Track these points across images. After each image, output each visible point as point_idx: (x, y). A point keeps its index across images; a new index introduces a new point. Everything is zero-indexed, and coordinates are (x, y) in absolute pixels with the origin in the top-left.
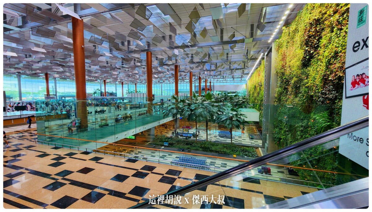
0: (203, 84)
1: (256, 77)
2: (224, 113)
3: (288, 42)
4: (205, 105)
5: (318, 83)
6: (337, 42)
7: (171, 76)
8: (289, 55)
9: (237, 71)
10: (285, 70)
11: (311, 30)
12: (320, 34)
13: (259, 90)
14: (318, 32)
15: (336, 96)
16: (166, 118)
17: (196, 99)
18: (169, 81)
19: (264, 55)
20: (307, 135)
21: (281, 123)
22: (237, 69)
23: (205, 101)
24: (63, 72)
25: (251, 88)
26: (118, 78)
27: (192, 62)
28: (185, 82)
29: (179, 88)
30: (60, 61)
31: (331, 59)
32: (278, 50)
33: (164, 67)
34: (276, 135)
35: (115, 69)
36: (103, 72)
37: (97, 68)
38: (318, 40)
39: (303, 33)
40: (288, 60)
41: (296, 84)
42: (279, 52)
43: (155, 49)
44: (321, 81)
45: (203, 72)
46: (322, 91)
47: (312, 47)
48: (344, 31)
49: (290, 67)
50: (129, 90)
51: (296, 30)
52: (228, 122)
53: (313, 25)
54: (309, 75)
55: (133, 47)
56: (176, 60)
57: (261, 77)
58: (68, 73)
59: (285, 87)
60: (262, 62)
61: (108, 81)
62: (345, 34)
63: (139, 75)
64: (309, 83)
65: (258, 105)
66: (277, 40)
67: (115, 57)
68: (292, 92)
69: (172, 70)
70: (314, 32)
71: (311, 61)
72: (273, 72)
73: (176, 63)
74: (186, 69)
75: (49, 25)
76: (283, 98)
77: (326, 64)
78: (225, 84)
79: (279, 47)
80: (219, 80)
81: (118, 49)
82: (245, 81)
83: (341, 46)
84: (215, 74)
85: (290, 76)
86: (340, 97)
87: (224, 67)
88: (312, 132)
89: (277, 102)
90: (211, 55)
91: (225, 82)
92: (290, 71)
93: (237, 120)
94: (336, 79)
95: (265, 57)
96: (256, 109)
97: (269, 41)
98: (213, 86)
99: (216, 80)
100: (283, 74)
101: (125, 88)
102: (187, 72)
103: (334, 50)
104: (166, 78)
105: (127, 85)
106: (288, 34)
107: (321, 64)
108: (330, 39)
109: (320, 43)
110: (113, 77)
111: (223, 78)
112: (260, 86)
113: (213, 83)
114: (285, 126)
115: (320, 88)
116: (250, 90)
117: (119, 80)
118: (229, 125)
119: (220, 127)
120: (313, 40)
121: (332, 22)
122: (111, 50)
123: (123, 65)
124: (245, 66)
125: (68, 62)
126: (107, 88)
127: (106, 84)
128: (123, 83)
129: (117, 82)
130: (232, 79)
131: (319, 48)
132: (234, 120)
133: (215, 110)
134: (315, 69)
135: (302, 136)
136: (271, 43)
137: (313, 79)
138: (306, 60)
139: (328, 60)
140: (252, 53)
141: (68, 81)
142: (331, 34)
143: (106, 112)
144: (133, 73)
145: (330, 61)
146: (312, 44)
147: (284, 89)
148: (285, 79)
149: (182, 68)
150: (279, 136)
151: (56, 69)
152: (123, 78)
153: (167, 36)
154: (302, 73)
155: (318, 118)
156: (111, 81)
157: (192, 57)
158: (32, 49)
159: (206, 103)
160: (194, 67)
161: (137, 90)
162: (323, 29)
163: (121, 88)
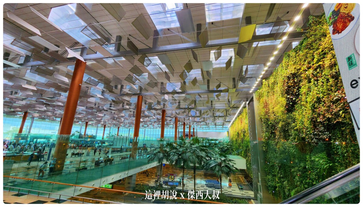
0: (187, 130)
1: (238, 124)
2: (213, 159)
3: (268, 92)
4: (193, 149)
5: (307, 126)
6: (317, 90)
7: (156, 120)
8: (271, 103)
9: (220, 118)
10: (269, 116)
11: (289, 82)
12: (299, 85)
13: (243, 136)
14: (296, 83)
15: (330, 137)
16: (151, 163)
17: (184, 143)
18: (153, 126)
19: (245, 104)
20: (308, 180)
21: (274, 169)
22: (219, 117)
23: (193, 145)
24: (45, 111)
25: (233, 135)
26: (102, 121)
27: (179, 107)
28: (169, 128)
29: (165, 133)
30: (48, 99)
31: (315, 104)
32: (259, 99)
33: (151, 111)
34: (270, 183)
35: (102, 111)
36: (88, 114)
37: (83, 109)
38: (298, 89)
39: (282, 84)
40: (270, 107)
41: (283, 128)
42: (260, 101)
43: (147, 94)
44: (310, 123)
45: (188, 118)
46: (313, 132)
47: (293, 95)
48: (321, 81)
49: (274, 113)
50: (110, 134)
51: (275, 83)
52: (217, 169)
53: (291, 78)
54: (296, 119)
55: (126, 90)
56: (164, 105)
57: (243, 124)
58: (50, 113)
59: (272, 132)
60: (244, 110)
61: (90, 123)
62: (322, 84)
63: (124, 118)
64: (298, 127)
65: (243, 152)
66: (258, 91)
67: (105, 100)
68: (280, 136)
69: (159, 114)
70: (292, 83)
71: (295, 106)
72: (257, 118)
73: (164, 107)
74: (172, 114)
75: (51, 65)
76: (272, 142)
77: (312, 108)
78: (208, 131)
79: (260, 96)
80: (202, 126)
81: (111, 91)
82: (227, 129)
83: (322, 93)
84: (199, 121)
85: (276, 121)
86: (334, 137)
87: (208, 114)
88: (313, 176)
89: (265, 147)
90: (197, 102)
91: (207, 128)
92: (275, 117)
93: (226, 166)
94: (325, 121)
95: (247, 105)
96: (241, 156)
97: (251, 92)
98: (197, 132)
99: (199, 126)
100: (268, 120)
101: (107, 131)
102: (172, 118)
103: (316, 96)
104: (151, 122)
105: (109, 129)
106: (267, 86)
107: (305, 108)
108: (309, 88)
109: (300, 92)
110: (97, 119)
111: (206, 125)
112: (243, 132)
113: (196, 130)
114: (278, 172)
115: (311, 130)
116: (232, 137)
117: (102, 123)
118: (218, 171)
119: (206, 176)
120: (293, 90)
121: (308, 75)
122: (103, 92)
123: (111, 107)
124: (226, 113)
125: (55, 101)
126: (87, 130)
127: (88, 126)
128: (106, 126)
129: (99, 125)
130: (214, 126)
131: (300, 96)
132: (223, 166)
133: (203, 154)
134: (301, 114)
135: (302, 182)
136: (252, 93)
137: (301, 122)
138: (289, 106)
139: (312, 104)
140: (233, 103)
141: (47, 121)
142: (309, 84)
143: (84, 155)
144: (119, 116)
145: (314, 105)
146: (293, 93)
147: (271, 134)
148: (271, 124)
149: (168, 112)
150: (274, 184)
151: (39, 107)
152: (107, 121)
153: (159, 83)
154: (288, 118)
155: (317, 159)
156: (93, 124)
157: (179, 103)
158: (23, 86)
159: (194, 147)
160: (181, 113)
161: (119, 134)
162: (300, 81)
163: (103, 131)
